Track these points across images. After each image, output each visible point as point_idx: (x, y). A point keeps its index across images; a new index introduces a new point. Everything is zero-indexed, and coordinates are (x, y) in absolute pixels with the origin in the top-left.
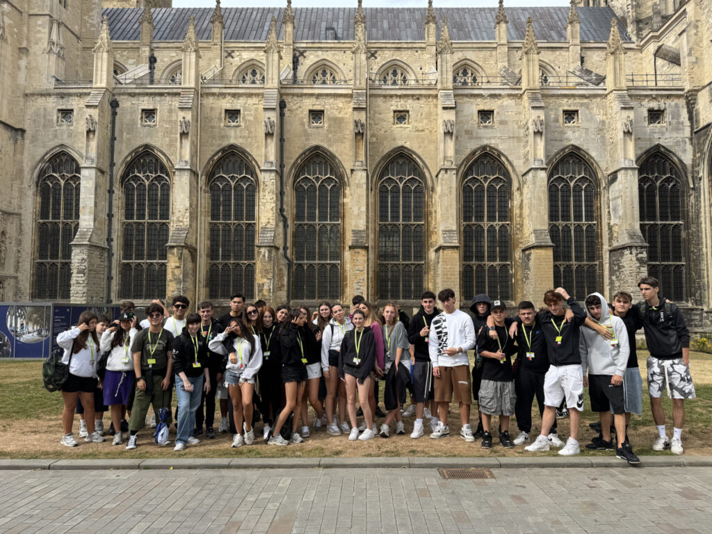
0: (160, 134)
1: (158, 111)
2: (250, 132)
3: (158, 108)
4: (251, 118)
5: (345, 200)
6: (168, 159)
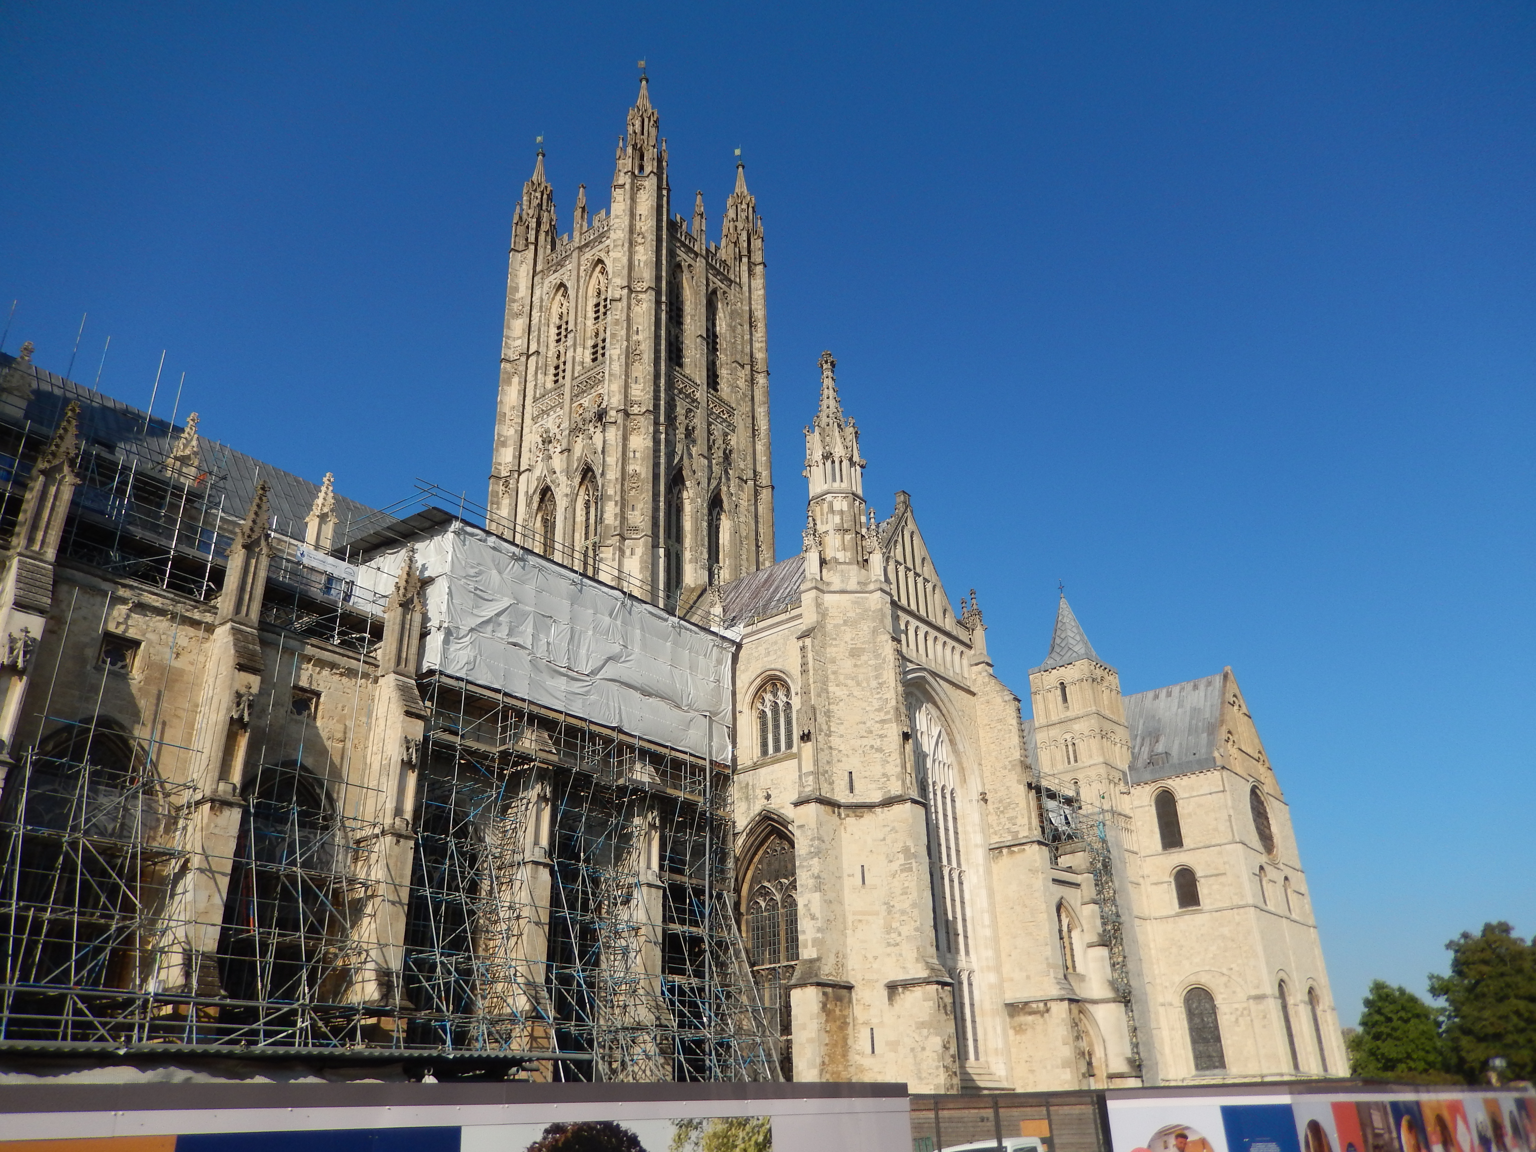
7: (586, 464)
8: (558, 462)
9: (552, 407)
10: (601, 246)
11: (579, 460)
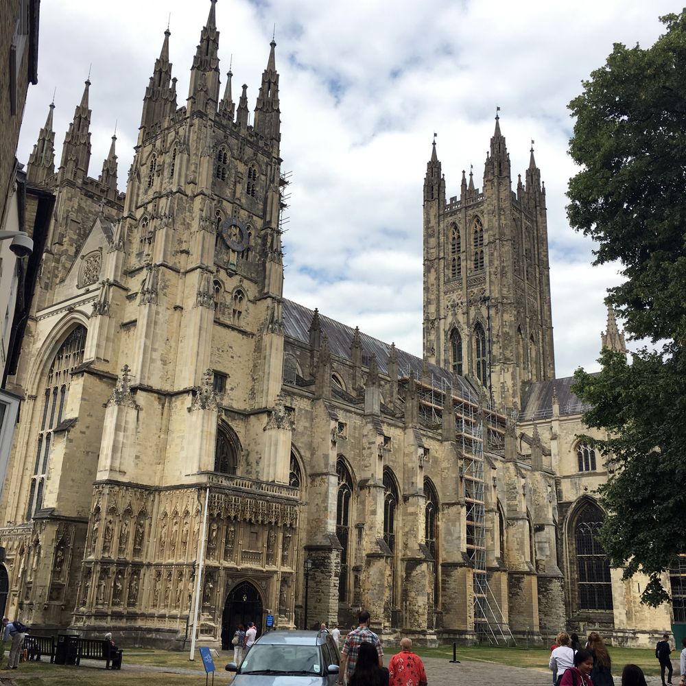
0: (349, 447)
1: (348, 426)
2: (396, 458)
3: (348, 423)
4: (396, 446)
5: (439, 523)
6: (353, 471)
7: (478, 322)
8: (461, 318)
9: (455, 289)
10: (477, 209)
11: (474, 319)
